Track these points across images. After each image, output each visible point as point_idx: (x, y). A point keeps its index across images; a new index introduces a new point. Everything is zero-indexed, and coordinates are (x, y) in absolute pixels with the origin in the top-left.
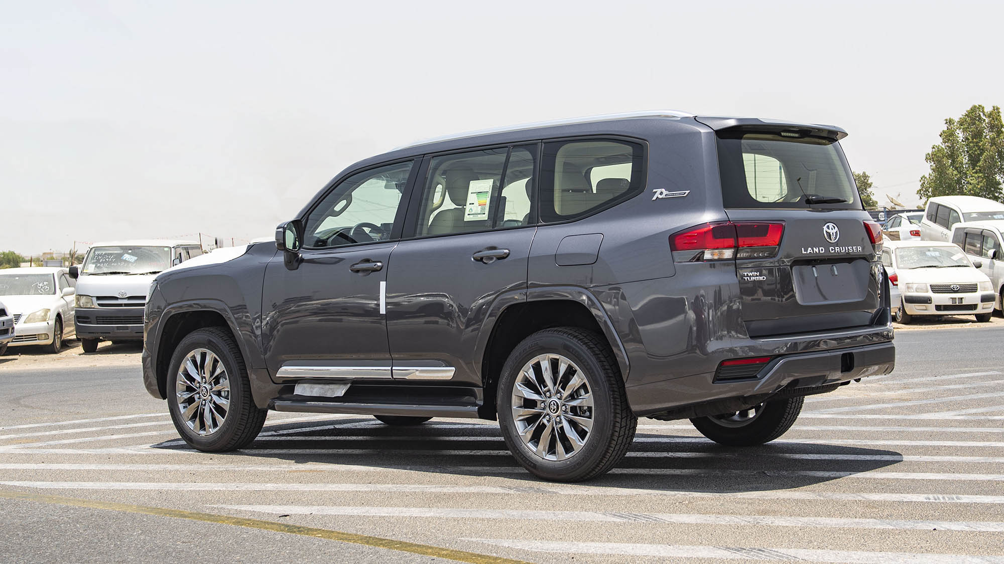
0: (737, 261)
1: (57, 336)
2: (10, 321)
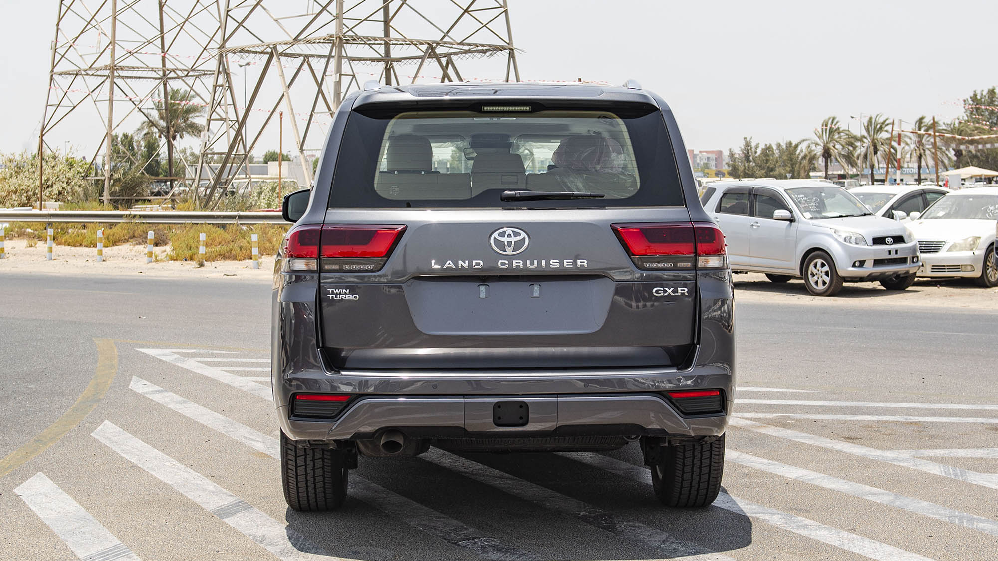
0: (321, 274)
1: (991, 267)
2: (909, 248)
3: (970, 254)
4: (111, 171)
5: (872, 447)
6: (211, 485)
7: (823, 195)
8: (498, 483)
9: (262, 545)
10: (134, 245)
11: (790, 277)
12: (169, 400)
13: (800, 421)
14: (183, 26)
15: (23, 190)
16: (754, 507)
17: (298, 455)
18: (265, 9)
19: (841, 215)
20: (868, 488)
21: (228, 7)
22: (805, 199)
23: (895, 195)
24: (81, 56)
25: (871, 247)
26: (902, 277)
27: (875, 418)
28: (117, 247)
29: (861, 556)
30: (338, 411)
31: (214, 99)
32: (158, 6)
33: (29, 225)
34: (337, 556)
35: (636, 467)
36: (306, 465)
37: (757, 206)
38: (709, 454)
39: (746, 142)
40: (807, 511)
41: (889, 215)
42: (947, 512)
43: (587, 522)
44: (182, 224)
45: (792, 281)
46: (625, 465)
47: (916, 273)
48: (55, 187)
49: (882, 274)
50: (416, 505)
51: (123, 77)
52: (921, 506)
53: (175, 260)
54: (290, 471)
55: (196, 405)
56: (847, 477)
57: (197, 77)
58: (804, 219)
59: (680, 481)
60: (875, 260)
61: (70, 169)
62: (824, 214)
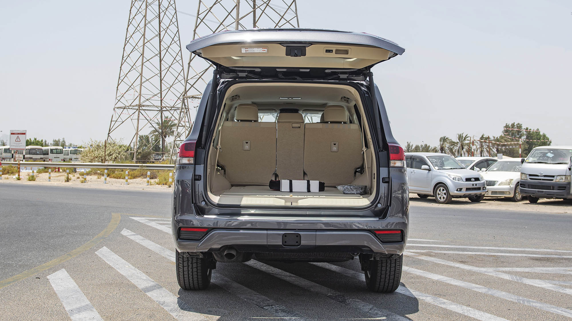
0: (196, 165)
1: (518, 193)
2: (482, 183)
3: (508, 186)
4: (137, 149)
5: (474, 266)
6: (144, 276)
7: (443, 159)
8: (288, 279)
9: (162, 306)
10: (143, 178)
11: (428, 196)
12: (138, 239)
13: (437, 253)
14: (170, 88)
15: (100, 156)
16: (417, 293)
17: (184, 261)
18: (203, 79)
19: (451, 168)
20: (474, 285)
21: (187, 79)
22: (436, 161)
23: (475, 161)
24: (126, 101)
25: (465, 183)
26: (479, 196)
27: (474, 253)
28: (135, 179)
29: (474, 319)
30: (202, 237)
31: (180, 117)
32: (160, 80)
33: (99, 170)
34: (199, 313)
35: (357, 273)
36: (188, 266)
37: (414, 163)
38: (394, 265)
39: (408, 144)
40: (444, 296)
41: (473, 168)
42: (516, 298)
43: (331, 299)
44: (163, 170)
45: (429, 198)
46: (352, 272)
47: (484, 194)
48: (113, 155)
49: (470, 194)
50: (245, 288)
51: (144, 110)
52: (502, 294)
53: (159, 184)
54: (180, 269)
55: (149, 241)
56: (463, 280)
57: (175, 110)
58: (435, 169)
59: (379, 279)
60: (466, 188)
61: (120, 148)
62: (444, 168)
